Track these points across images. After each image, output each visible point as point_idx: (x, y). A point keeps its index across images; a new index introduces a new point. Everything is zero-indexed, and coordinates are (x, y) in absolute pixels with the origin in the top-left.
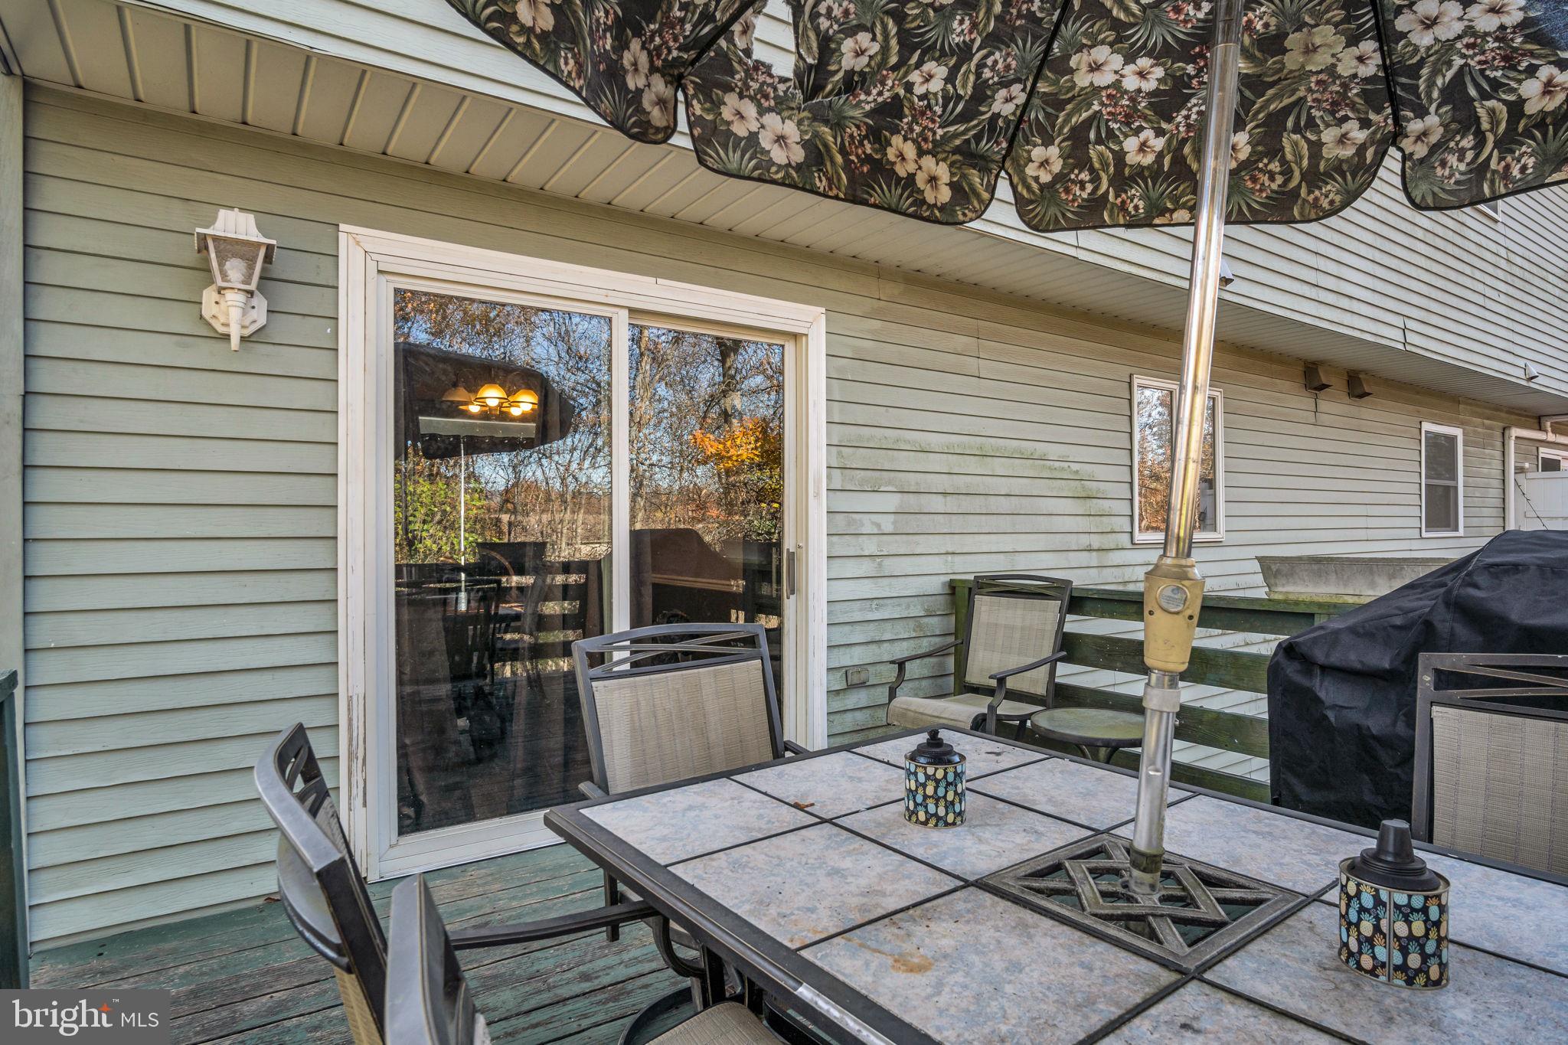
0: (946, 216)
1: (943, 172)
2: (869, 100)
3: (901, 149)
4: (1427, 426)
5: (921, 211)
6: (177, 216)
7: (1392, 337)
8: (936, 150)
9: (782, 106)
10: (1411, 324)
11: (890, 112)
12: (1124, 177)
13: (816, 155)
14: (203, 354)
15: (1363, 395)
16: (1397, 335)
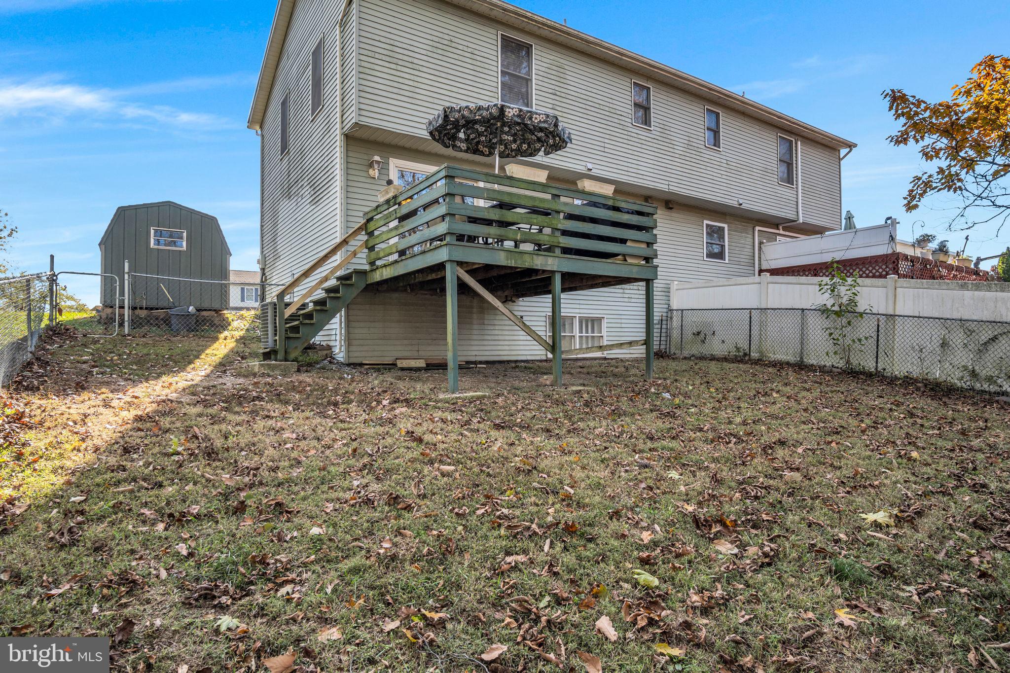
0: (488, 156)
1: (487, 150)
2: (475, 141)
3: (481, 147)
4: (706, 222)
5: (484, 155)
6: (366, 157)
7: (664, 188)
8: (486, 147)
9: (463, 142)
10: (670, 183)
11: (478, 143)
12: (512, 150)
13: (468, 148)
14: (369, 181)
15: (671, 208)
16: (667, 187)
